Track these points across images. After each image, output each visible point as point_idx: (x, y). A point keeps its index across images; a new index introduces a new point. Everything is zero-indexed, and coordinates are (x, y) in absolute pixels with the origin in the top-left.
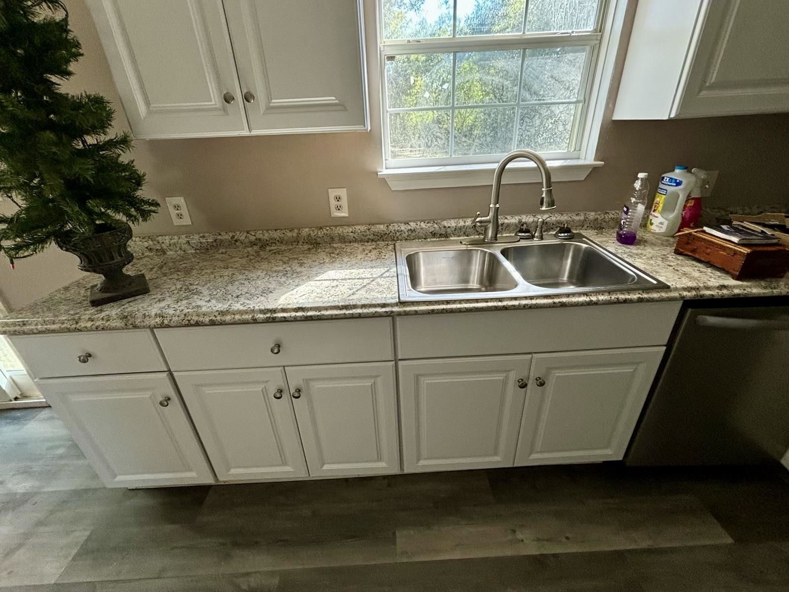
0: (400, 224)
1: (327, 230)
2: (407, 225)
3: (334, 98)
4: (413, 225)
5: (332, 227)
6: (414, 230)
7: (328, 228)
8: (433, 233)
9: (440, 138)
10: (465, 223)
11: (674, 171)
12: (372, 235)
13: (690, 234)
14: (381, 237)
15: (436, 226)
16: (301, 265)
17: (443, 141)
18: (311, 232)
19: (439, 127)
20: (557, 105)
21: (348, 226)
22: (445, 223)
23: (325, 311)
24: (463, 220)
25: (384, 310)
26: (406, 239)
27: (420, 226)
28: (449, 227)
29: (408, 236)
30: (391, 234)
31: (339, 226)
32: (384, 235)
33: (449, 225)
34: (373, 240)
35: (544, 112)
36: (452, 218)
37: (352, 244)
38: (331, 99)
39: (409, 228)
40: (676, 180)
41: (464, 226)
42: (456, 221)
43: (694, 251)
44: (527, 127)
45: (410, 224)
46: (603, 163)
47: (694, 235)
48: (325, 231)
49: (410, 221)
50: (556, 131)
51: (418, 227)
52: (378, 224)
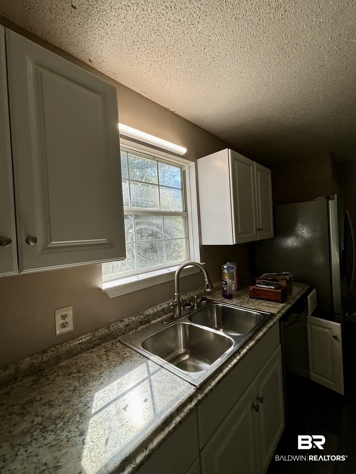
0: (117, 323)
1: (52, 351)
2: (123, 322)
3: (105, 240)
4: (126, 321)
5: (57, 347)
6: (129, 324)
7: (53, 349)
8: (141, 322)
9: (129, 259)
10: (157, 309)
11: (226, 263)
12: (98, 340)
13: (254, 288)
14: (104, 339)
15: (141, 316)
16: (50, 404)
17: (132, 261)
18: (35, 361)
19: (128, 253)
20: (178, 239)
21: (73, 339)
22: (147, 313)
23: (151, 443)
24: (155, 308)
25: (193, 404)
26: (124, 333)
27: (132, 320)
28: (150, 315)
29: (125, 331)
30: (113, 333)
31: (64, 342)
32: (108, 336)
33: (149, 313)
34: (98, 345)
35: (174, 242)
36: (150, 307)
37: (79, 355)
38: (104, 240)
39: (125, 323)
40: (231, 267)
41: (158, 311)
42: (152, 309)
43: (258, 295)
44: (169, 250)
45: (124, 320)
46: (205, 263)
47: (256, 289)
48: (51, 353)
49: (124, 318)
50: (180, 251)
51: (130, 321)
52: (99, 328)
